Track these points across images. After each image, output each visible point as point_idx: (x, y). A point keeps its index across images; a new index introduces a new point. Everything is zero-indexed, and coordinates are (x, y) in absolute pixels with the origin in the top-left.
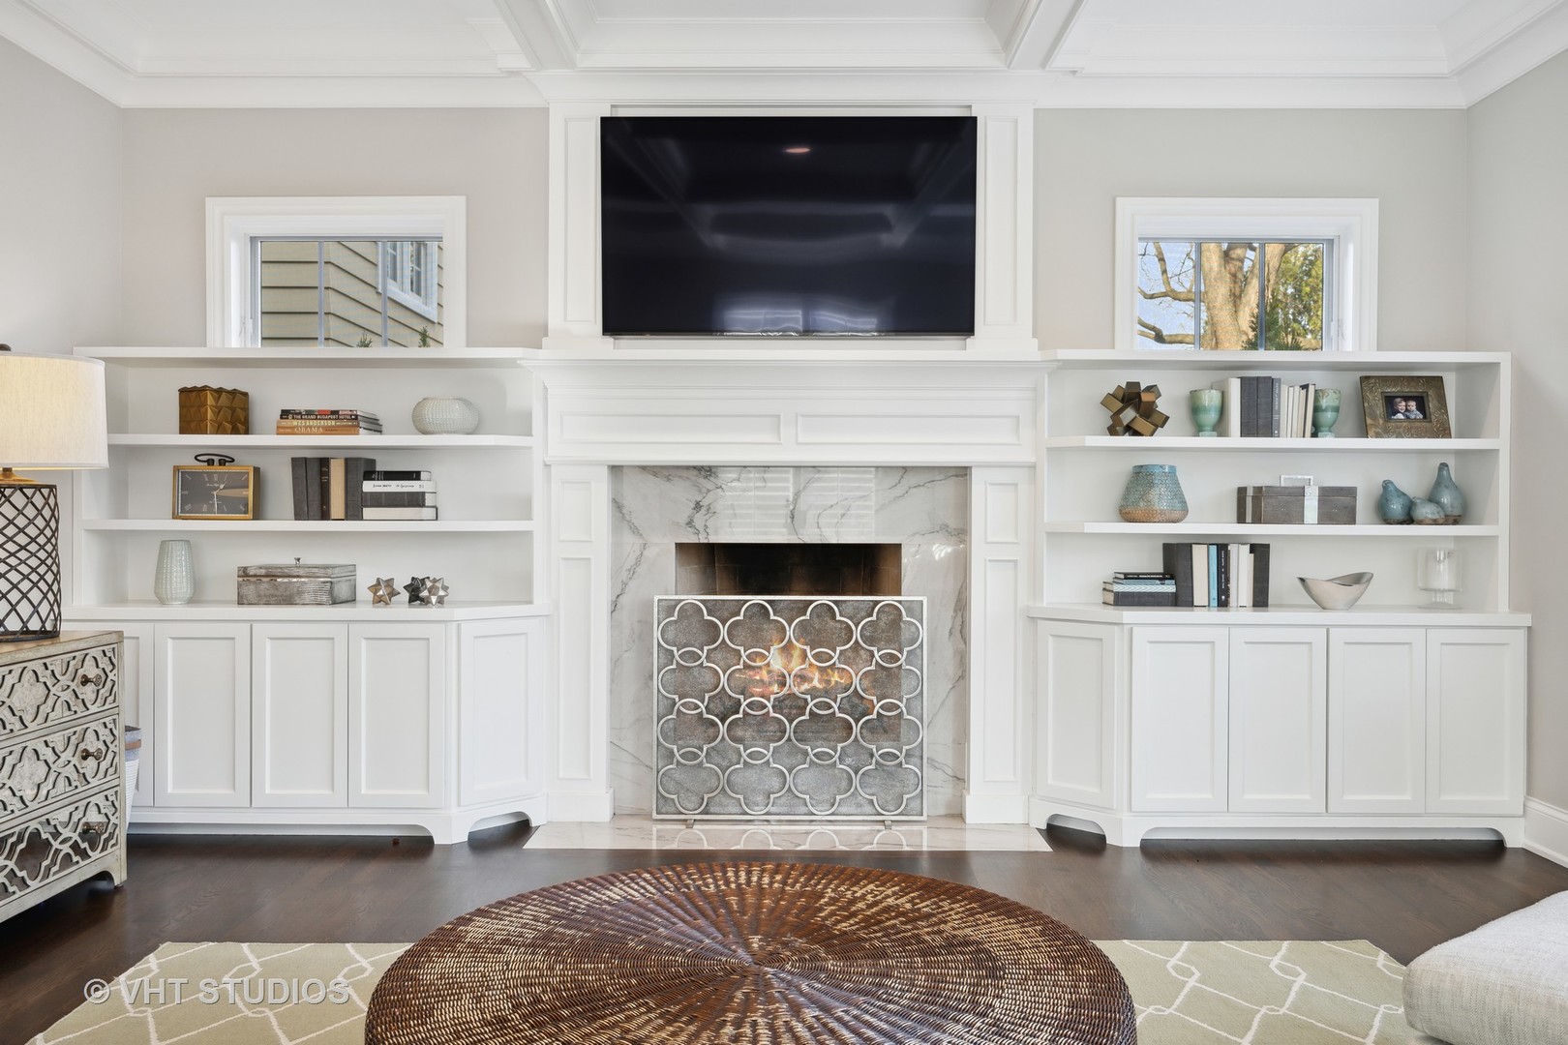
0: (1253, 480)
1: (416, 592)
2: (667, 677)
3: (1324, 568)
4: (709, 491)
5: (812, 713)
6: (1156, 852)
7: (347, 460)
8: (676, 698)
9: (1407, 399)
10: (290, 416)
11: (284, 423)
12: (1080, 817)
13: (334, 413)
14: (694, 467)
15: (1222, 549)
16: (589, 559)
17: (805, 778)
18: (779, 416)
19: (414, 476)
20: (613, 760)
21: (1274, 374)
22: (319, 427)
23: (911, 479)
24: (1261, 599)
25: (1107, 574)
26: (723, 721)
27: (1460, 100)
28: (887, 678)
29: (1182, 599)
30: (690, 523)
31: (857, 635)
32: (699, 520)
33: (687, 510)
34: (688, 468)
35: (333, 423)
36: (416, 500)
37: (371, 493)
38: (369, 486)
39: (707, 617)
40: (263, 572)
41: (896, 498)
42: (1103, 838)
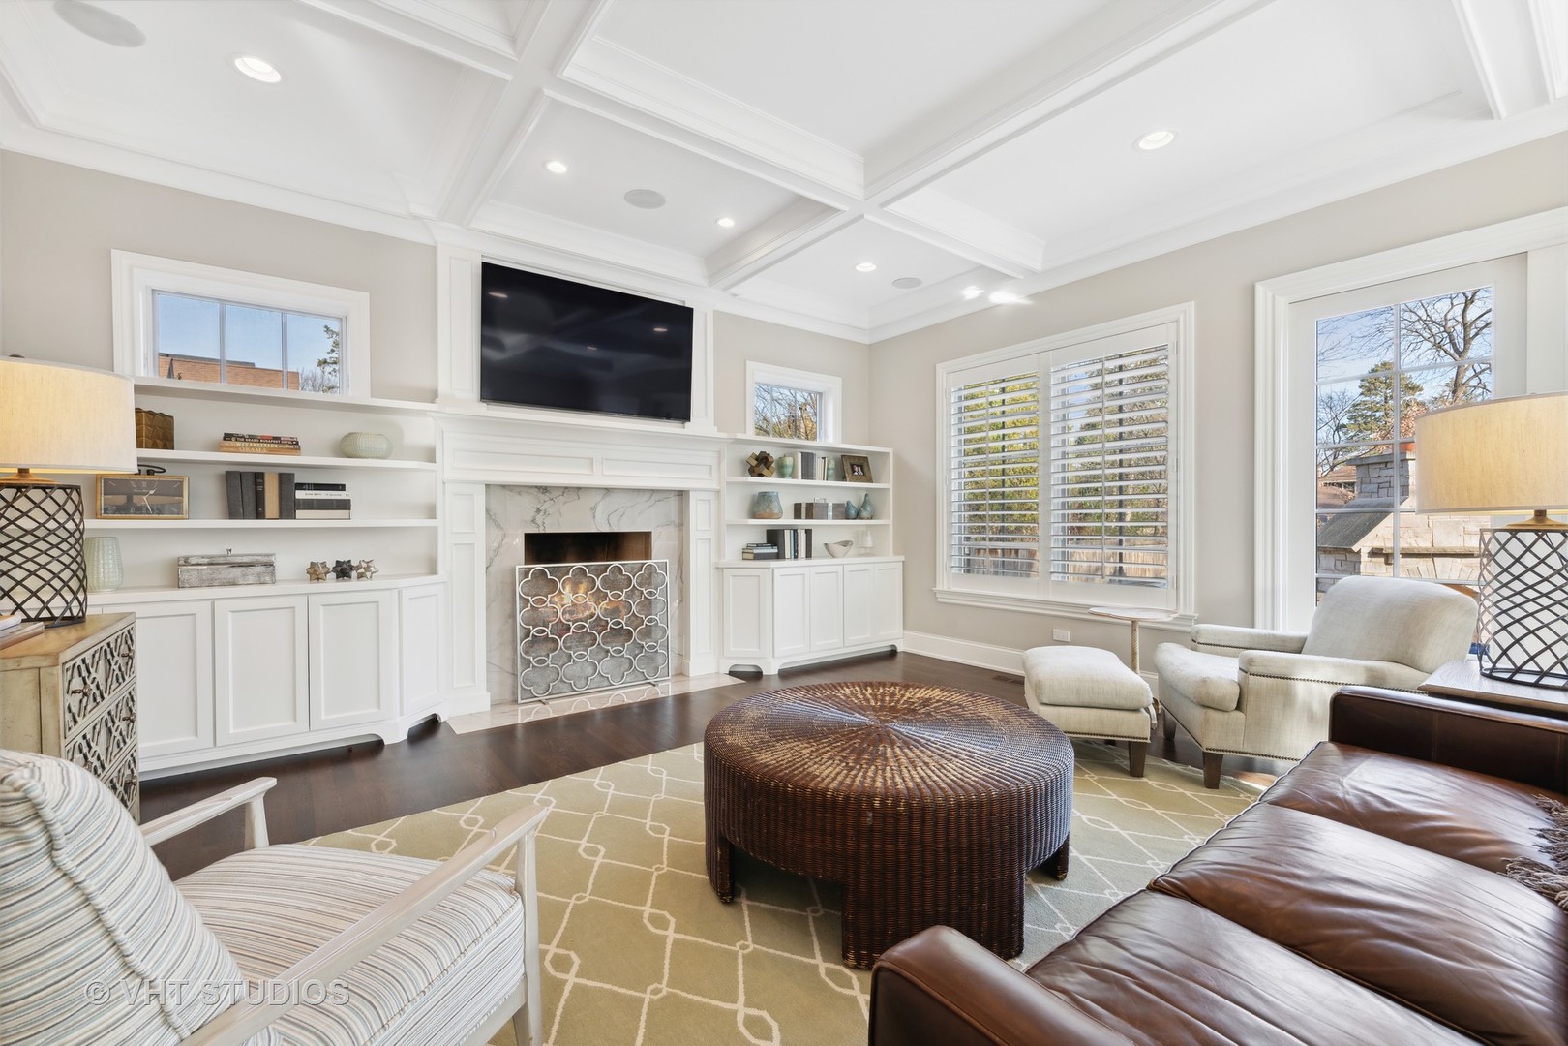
0: (804, 500)
1: (343, 571)
2: (526, 615)
3: (833, 539)
4: (545, 501)
5: (611, 628)
6: (786, 675)
7: (281, 475)
8: (531, 627)
9: (857, 466)
10: (233, 439)
11: (227, 443)
12: (747, 664)
13: (275, 438)
14: (536, 487)
15: (795, 531)
16: (474, 544)
17: (606, 665)
18: (592, 459)
19: (342, 488)
20: (488, 672)
21: (814, 452)
22: (262, 449)
23: (656, 497)
24: (809, 555)
25: (743, 544)
26: (561, 638)
27: (866, 341)
28: (648, 605)
29: (779, 556)
30: (534, 521)
31: (634, 582)
32: (539, 519)
33: (532, 513)
34: (531, 487)
35: (276, 446)
36: (344, 505)
37: (304, 500)
38: (300, 495)
39: (549, 577)
40: (206, 560)
41: (649, 507)
42: (761, 673)
